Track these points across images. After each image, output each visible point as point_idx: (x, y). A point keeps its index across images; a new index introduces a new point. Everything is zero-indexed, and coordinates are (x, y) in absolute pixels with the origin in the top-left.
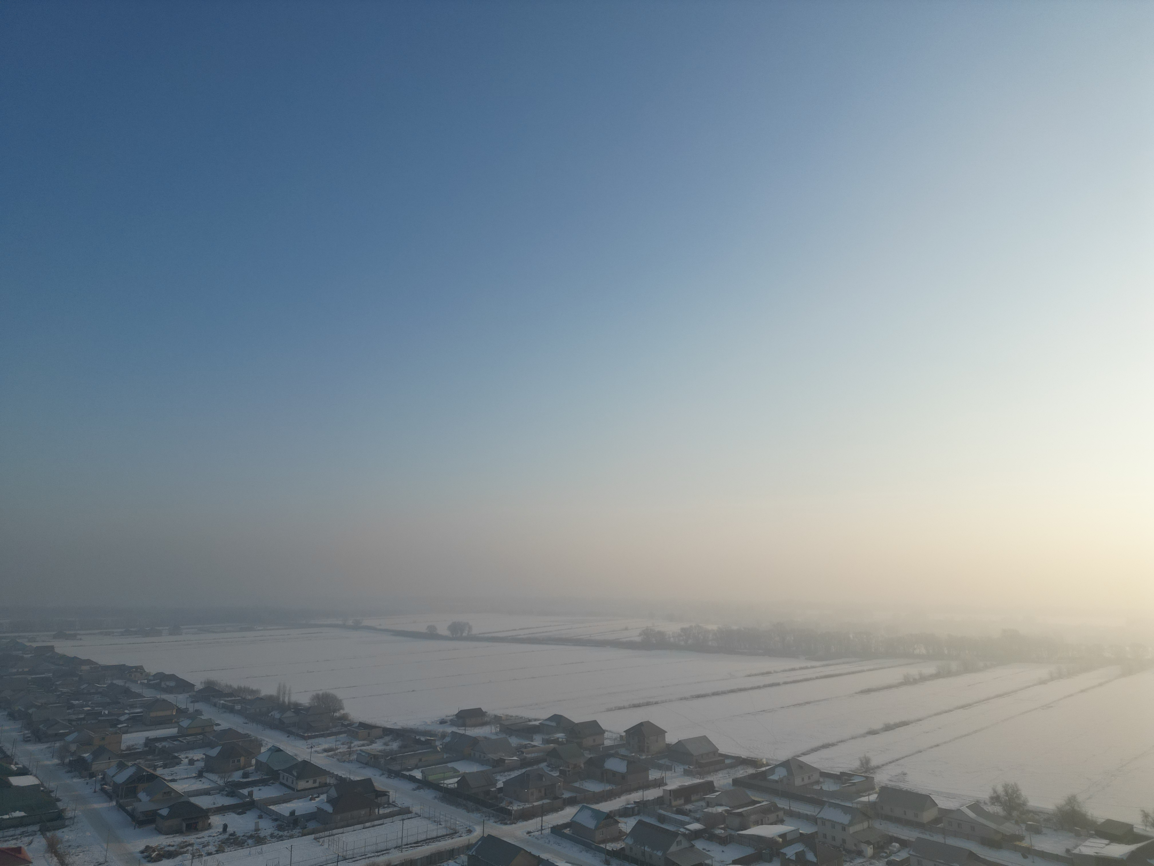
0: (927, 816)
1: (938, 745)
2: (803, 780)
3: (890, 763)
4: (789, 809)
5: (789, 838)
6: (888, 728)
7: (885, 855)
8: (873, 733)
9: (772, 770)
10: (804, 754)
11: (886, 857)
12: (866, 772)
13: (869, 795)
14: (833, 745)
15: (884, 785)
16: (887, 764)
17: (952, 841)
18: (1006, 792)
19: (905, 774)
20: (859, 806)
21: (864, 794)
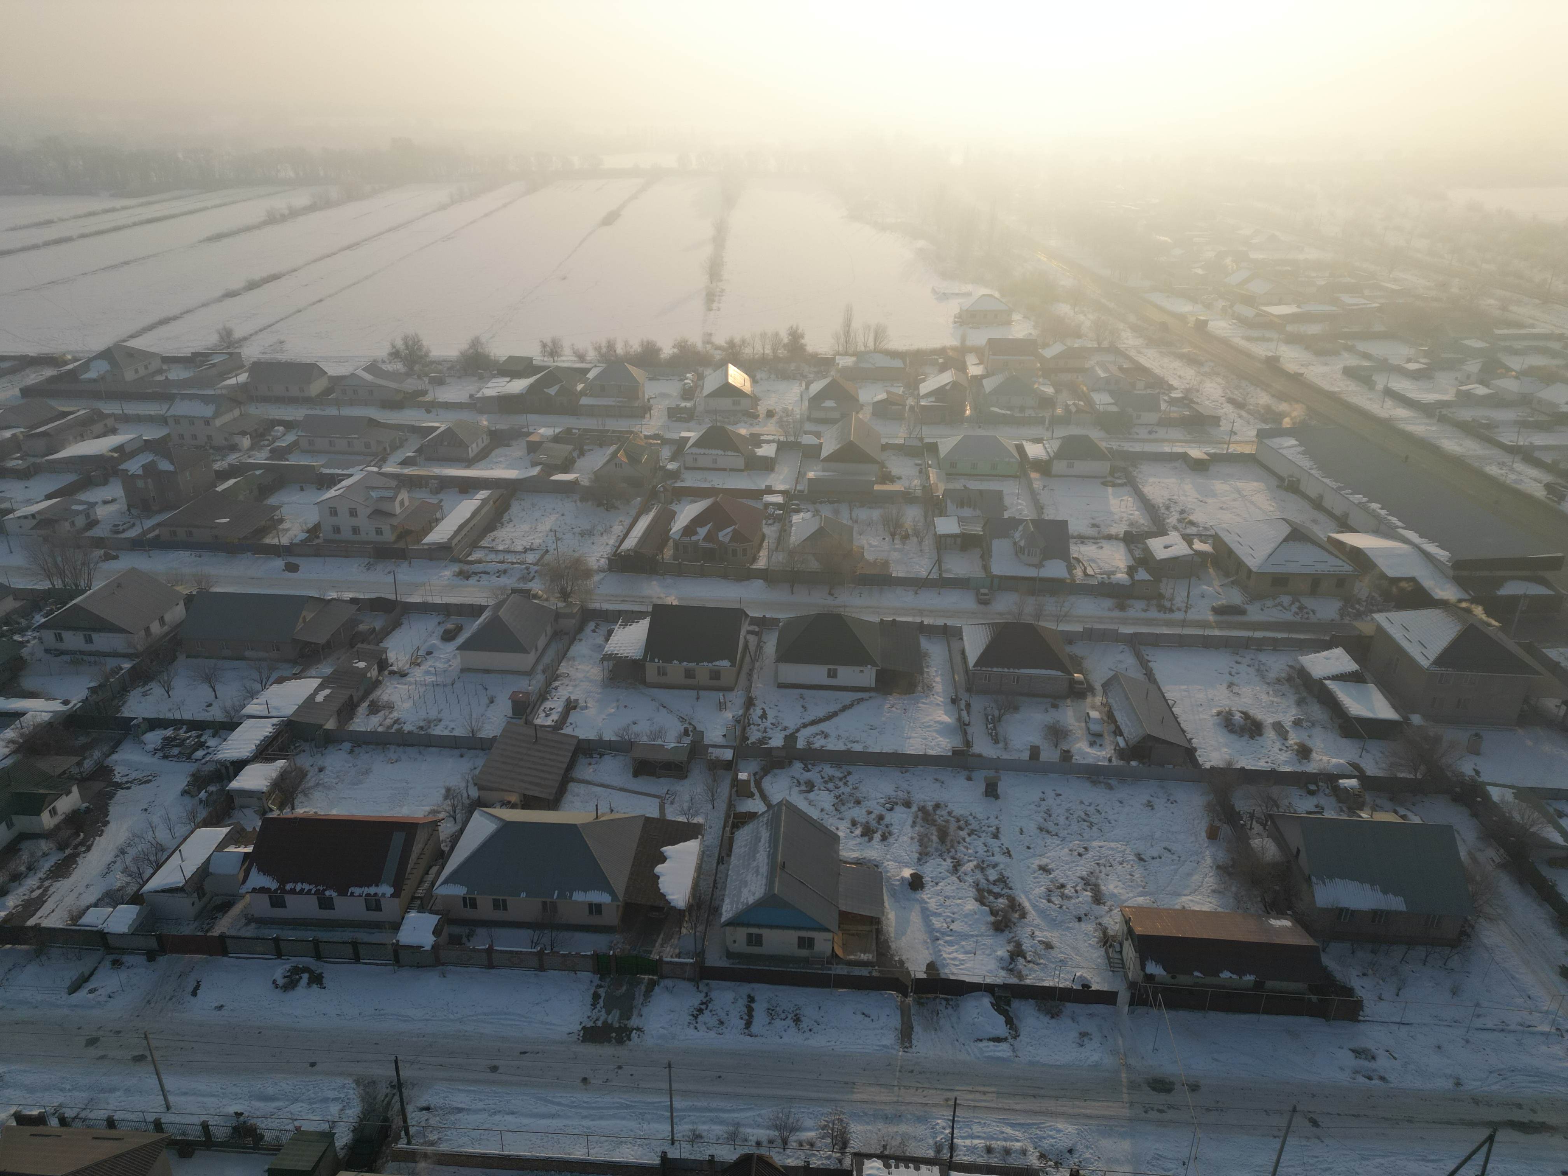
0: (316, 388)
1: (321, 301)
2: (136, 371)
3: (261, 330)
4: (121, 412)
5: (128, 449)
6: (252, 286)
7: (266, 443)
8: (231, 294)
9: (86, 366)
10: (132, 337)
11: (268, 445)
12: (228, 347)
13: (236, 376)
14: (175, 318)
15: (255, 360)
16: (256, 333)
17: (347, 412)
18: (406, 345)
19: (282, 342)
20: (224, 392)
21: (230, 376)
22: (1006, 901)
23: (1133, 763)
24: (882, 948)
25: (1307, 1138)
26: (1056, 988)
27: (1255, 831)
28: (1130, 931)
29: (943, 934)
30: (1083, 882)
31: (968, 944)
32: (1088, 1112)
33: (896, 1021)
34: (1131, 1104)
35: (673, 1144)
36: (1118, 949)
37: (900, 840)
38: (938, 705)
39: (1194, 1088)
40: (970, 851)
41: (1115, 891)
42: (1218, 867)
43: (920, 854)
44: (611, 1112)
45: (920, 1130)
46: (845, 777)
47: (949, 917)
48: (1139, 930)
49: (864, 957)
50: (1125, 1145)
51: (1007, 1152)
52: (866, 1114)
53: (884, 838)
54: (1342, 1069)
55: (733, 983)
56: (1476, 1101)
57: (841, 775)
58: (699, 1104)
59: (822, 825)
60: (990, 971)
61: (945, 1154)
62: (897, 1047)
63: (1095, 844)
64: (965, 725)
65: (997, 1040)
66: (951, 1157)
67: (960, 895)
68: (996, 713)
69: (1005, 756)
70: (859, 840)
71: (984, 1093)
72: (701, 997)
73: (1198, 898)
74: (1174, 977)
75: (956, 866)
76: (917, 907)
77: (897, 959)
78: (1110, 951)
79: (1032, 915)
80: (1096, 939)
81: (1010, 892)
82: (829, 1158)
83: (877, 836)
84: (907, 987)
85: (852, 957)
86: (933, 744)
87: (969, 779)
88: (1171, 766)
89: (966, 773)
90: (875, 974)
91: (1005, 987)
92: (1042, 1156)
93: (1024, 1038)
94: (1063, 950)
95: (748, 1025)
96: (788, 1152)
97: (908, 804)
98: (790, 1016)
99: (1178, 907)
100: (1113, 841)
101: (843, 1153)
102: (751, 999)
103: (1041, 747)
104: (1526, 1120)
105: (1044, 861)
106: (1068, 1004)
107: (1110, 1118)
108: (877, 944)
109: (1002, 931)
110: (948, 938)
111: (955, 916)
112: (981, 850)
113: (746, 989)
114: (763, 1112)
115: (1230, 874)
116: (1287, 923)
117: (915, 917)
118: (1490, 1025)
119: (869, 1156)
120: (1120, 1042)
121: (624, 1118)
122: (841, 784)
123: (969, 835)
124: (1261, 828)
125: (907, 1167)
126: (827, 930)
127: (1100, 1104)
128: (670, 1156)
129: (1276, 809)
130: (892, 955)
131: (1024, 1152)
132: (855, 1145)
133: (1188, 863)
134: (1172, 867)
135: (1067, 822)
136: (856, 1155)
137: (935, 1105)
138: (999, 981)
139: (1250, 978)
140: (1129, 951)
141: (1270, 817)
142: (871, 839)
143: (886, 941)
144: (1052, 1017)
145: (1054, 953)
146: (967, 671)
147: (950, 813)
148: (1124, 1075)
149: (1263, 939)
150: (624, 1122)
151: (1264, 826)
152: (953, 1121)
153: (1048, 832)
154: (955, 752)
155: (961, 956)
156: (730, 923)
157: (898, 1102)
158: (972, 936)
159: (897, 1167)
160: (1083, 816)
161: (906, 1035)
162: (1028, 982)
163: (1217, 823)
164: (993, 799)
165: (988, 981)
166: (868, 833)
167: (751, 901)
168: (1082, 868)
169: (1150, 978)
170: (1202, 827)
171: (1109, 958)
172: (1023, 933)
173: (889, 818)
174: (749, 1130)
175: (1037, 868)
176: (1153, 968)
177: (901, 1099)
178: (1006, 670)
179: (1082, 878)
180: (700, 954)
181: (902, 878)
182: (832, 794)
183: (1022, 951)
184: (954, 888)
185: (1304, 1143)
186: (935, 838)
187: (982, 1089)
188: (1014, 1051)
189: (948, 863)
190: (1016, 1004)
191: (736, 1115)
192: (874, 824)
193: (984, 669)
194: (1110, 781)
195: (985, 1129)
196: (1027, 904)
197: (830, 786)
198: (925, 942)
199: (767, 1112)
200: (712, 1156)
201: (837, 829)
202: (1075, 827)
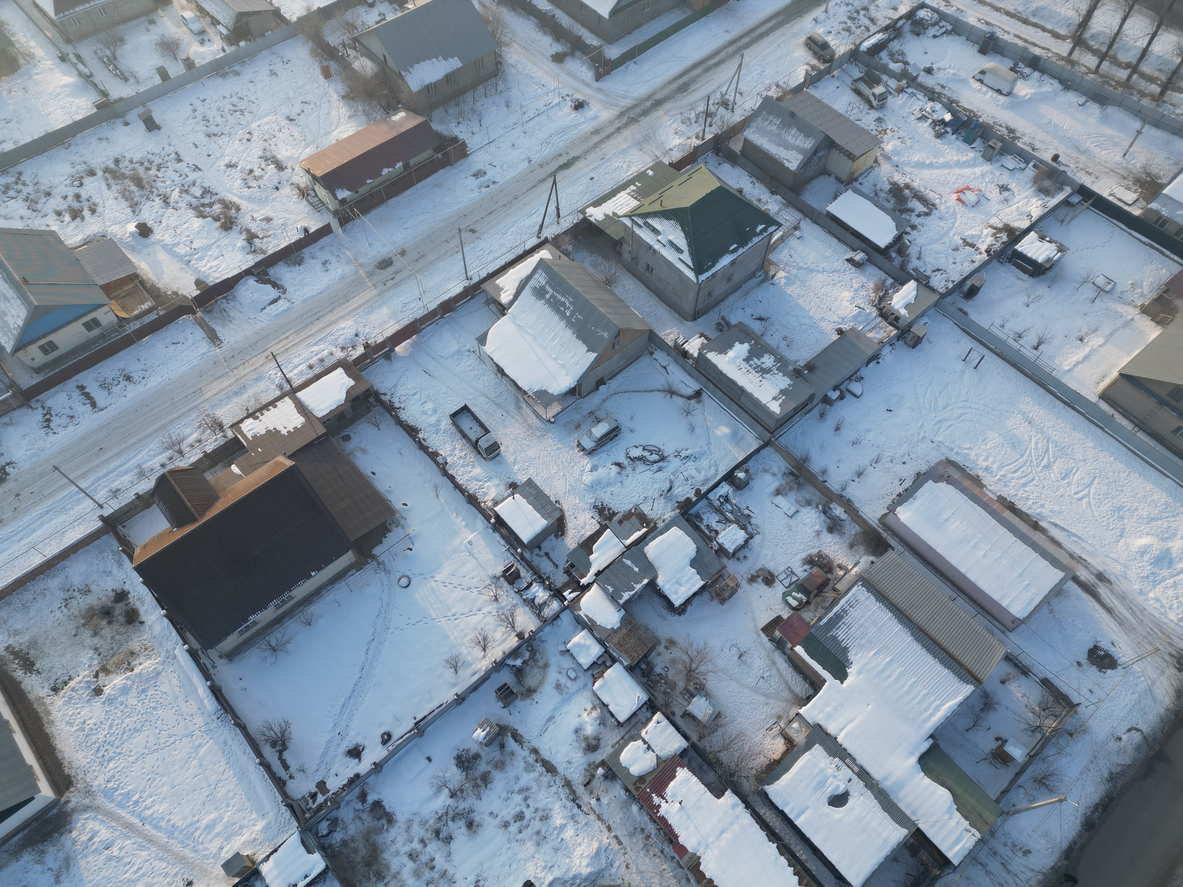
22: (220, 205)
23: (242, 44)
24: (154, 292)
25: (473, 242)
26: (290, 245)
27: (352, 57)
28: (314, 177)
29: (191, 255)
30: (263, 160)
31: (214, 252)
32: (353, 307)
33: (200, 333)
34: (375, 285)
35: (102, 507)
36: (313, 194)
37: (107, 205)
38: (51, 69)
39: (403, 253)
40: (168, 183)
41: (288, 154)
42: (343, 97)
43: (131, 207)
44: (38, 523)
45: (263, 385)
46: (19, 179)
47: (187, 241)
48: (319, 173)
49: (145, 307)
50: (385, 311)
51: (322, 360)
52: (221, 400)
53: (93, 211)
54: (472, 190)
55: (58, 387)
56: (541, 166)
57: (14, 179)
58: (100, 474)
59: (31, 230)
60: (241, 261)
61: (287, 387)
62: (213, 349)
63: (254, 126)
64: (89, 77)
65: (275, 301)
66: (291, 386)
67: (184, 220)
68: (108, 53)
69: (142, 89)
70: (73, 224)
71: (287, 338)
72: (40, 411)
73: (341, 128)
74: (357, 192)
75: (166, 200)
76: (158, 248)
77: (170, 293)
78: (309, 198)
79: (244, 205)
80: (296, 196)
81: (217, 197)
82: (216, 440)
83: (86, 213)
84: (191, 307)
85: (136, 312)
86: (74, 108)
87: (127, 124)
88: (270, 32)
89: (120, 120)
90: (161, 313)
91: (258, 265)
92: (343, 349)
93: (290, 289)
94: (279, 216)
95: (94, 405)
96: (187, 455)
97: (92, 173)
98: (121, 379)
99: (334, 142)
100: (264, 117)
101: (223, 432)
102: (82, 388)
103: (165, 66)
104: (565, 161)
105: (226, 160)
106: (304, 250)
107: (368, 301)
108: (147, 291)
109: (231, 228)
110: (197, 256)
111: (191, 237)
112: (175, 177)
113: (71, 384)
114: (151, 446)
115: (353, 99)
116: (402, 114)
117: (162, 256)
118: (532, 116)
119: (241, 421)
120: (348, 253)
121: (51, 520)
122: (20, 187)
123: (158, 170)
124: (354, 51)
125: (268, 410)
126: (101, 306)
127: (357, 298)
128: (106, 515)
129: (356, 31)
130: (165, 293)
131: (332, 354)
132: (227, 422)
133: (323, 105)
134: (315, 114)
135: (224, 119)
136: (232, 426)
137: (262, 365)
138: (251, 263)
139: (399, 165)
140: (322, 192)
141: (355, 39)
142: (83, 219)
143: (153, 286)
144: (300, 265)
145: (274, 222)
146: (52, 22)
147: (131, 161)
148: (361, 272)
149: (394, 134)
150: (53, 522)
151: (355, 48)
152: (279, 366)
153: (215, 135)
154: (99, 107)
155: (214, 263)
156: (17, 349)
157: (237, 380)
158: (212, 244)
159: (262, 414)
160: (233, 108)
161: (213, 337)
162: (270, 252)
163: (325, 64)
164: (156, 131)
165: (244, 268)
166: (76, 214)
167: (21, 323)
168: (256, 149)
169: (343, 202)
170: (317, 72)
171: (311, 204)
172: (245, 221)
173: (84, 193)
174: (149, 464)
175: (225, 168)
176: (343, 194)
177: (238, 377)
178: (87, 5)
179: (261, 158)
180: (13, 385)
181: (130, 233)
182: (20, 200)
183: (253, 234)
184: (175, 217)
185: (473, 245)
186: (134, 188)
187: (284, 336)
188: (289, 301)
189: (158, 202)
190: (272, 271)
191: (133, 462)
192: (76, 205)
193: (67, 13)
194: (234, 69)
195: (301, 357)
196: (235, 199)
197: (11, 193)
198: (182, 269)
199: (154, 445)
200: (137, 494)
201: (48, 226)
202: (232, 121)
